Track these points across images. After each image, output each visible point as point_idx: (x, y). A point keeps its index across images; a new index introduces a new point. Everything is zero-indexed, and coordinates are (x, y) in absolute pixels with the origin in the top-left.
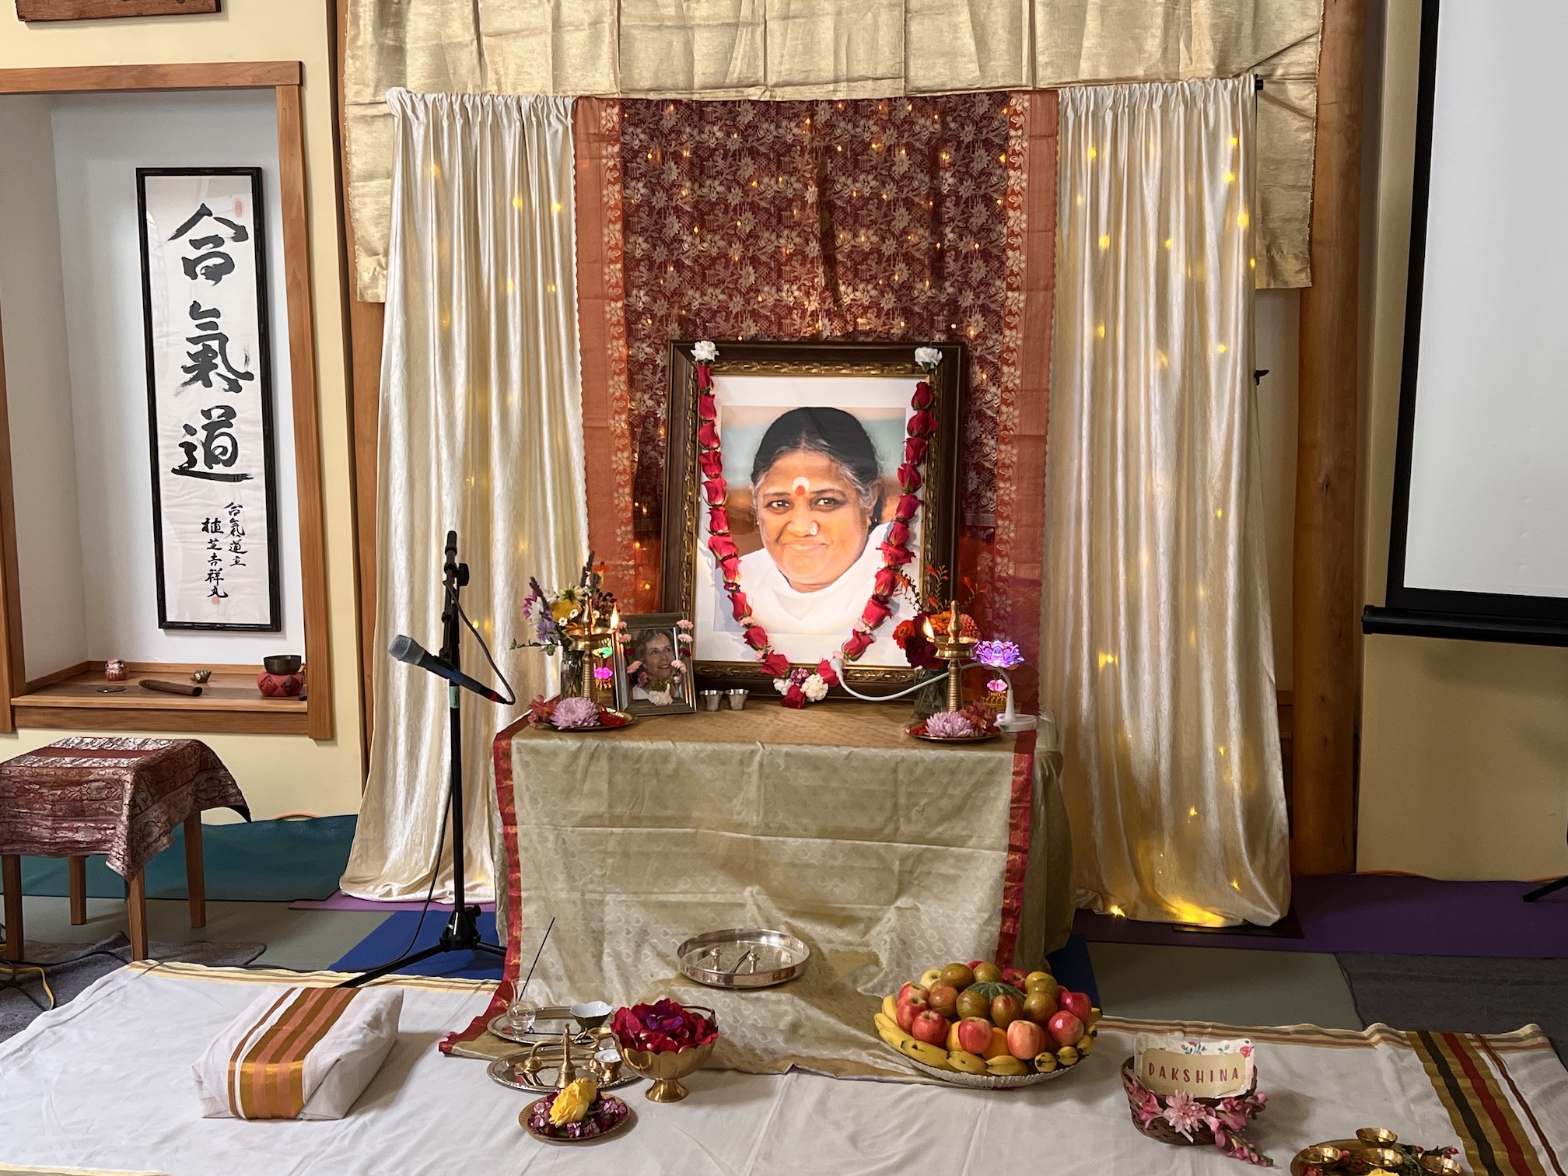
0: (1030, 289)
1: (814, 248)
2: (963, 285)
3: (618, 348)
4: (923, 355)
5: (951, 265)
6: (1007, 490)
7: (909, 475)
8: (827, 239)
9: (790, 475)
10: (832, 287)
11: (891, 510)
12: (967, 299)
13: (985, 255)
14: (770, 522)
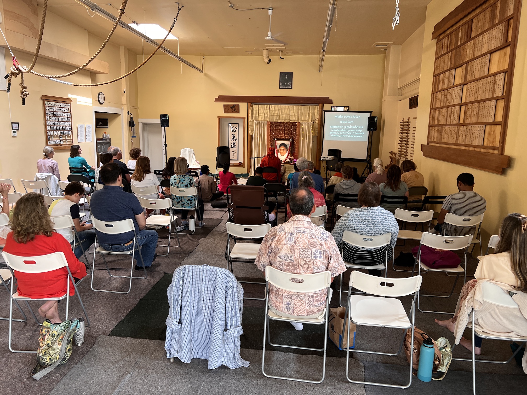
0: (298, 135)
1: (283, 132)
2: (294, 135)
3: (270, 139)
4: (291, 140)
5: (293, 134)
6: (296, 149)
7: (289, 148)
8: (284, 132)
9: (281, 148)
10: (284, 135)
11: (288, 150)
12: (294, 136)
13: (295, 133)
14: (280, 151)
